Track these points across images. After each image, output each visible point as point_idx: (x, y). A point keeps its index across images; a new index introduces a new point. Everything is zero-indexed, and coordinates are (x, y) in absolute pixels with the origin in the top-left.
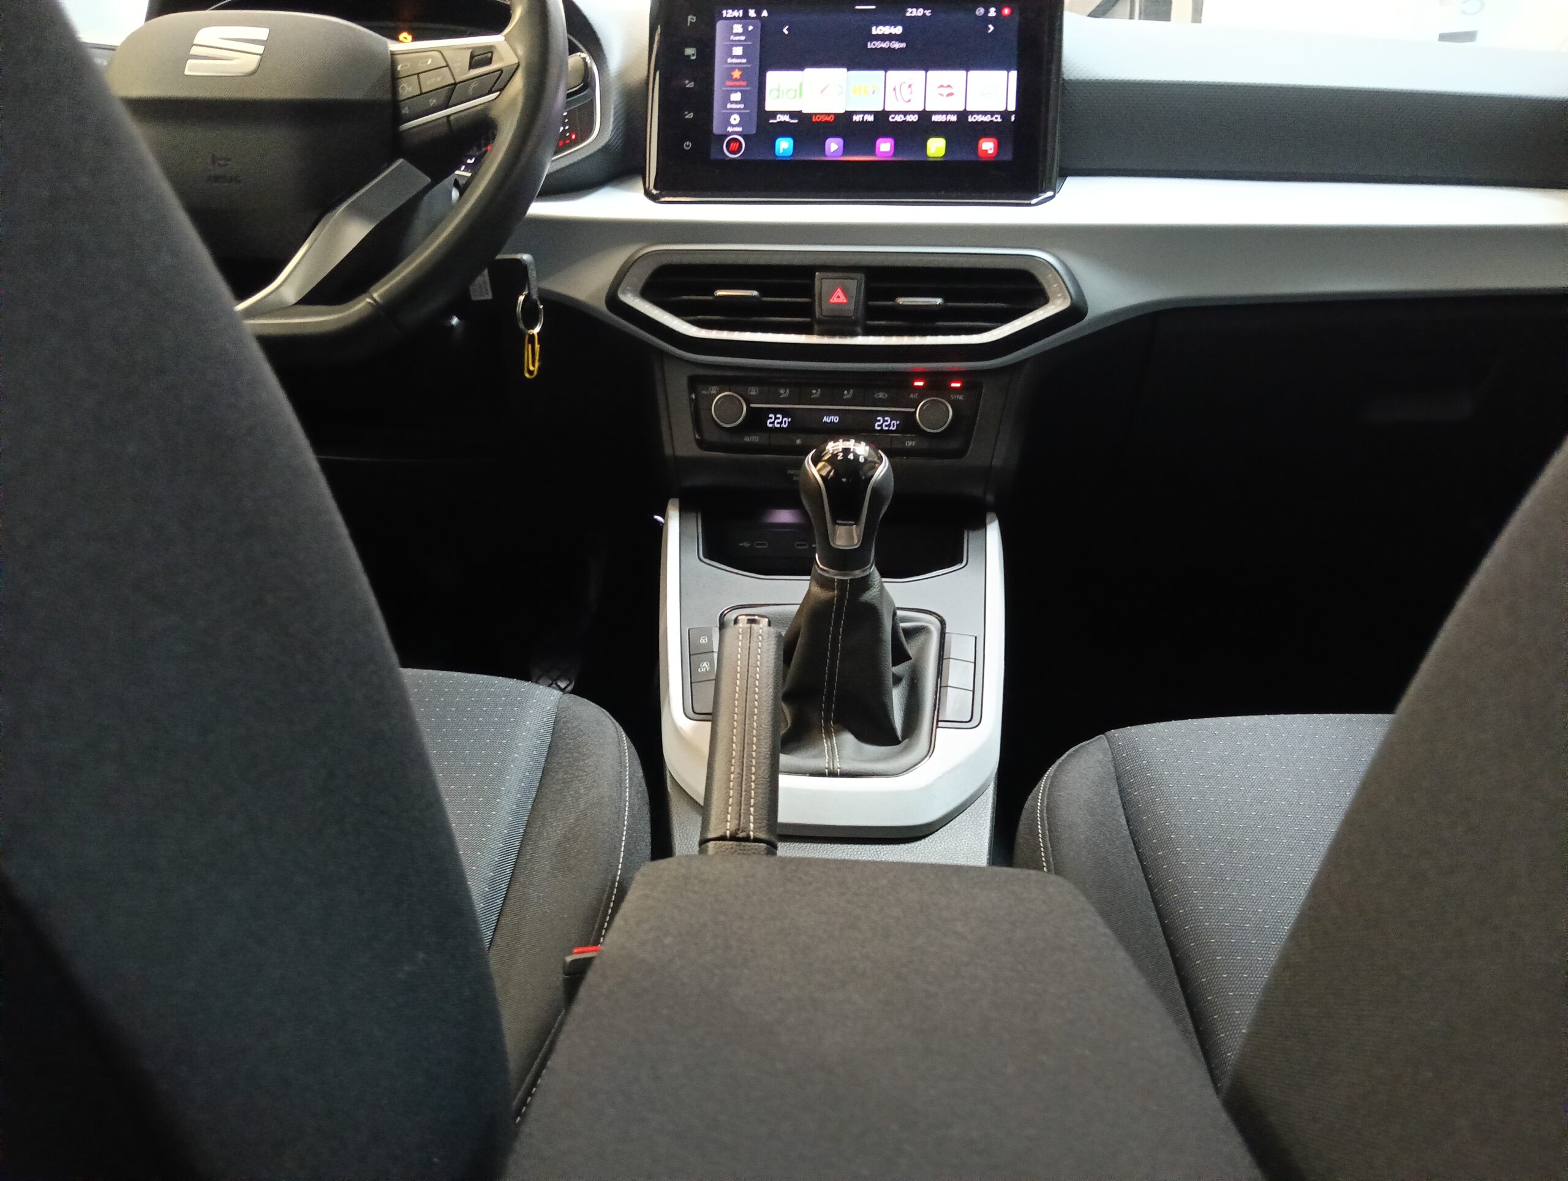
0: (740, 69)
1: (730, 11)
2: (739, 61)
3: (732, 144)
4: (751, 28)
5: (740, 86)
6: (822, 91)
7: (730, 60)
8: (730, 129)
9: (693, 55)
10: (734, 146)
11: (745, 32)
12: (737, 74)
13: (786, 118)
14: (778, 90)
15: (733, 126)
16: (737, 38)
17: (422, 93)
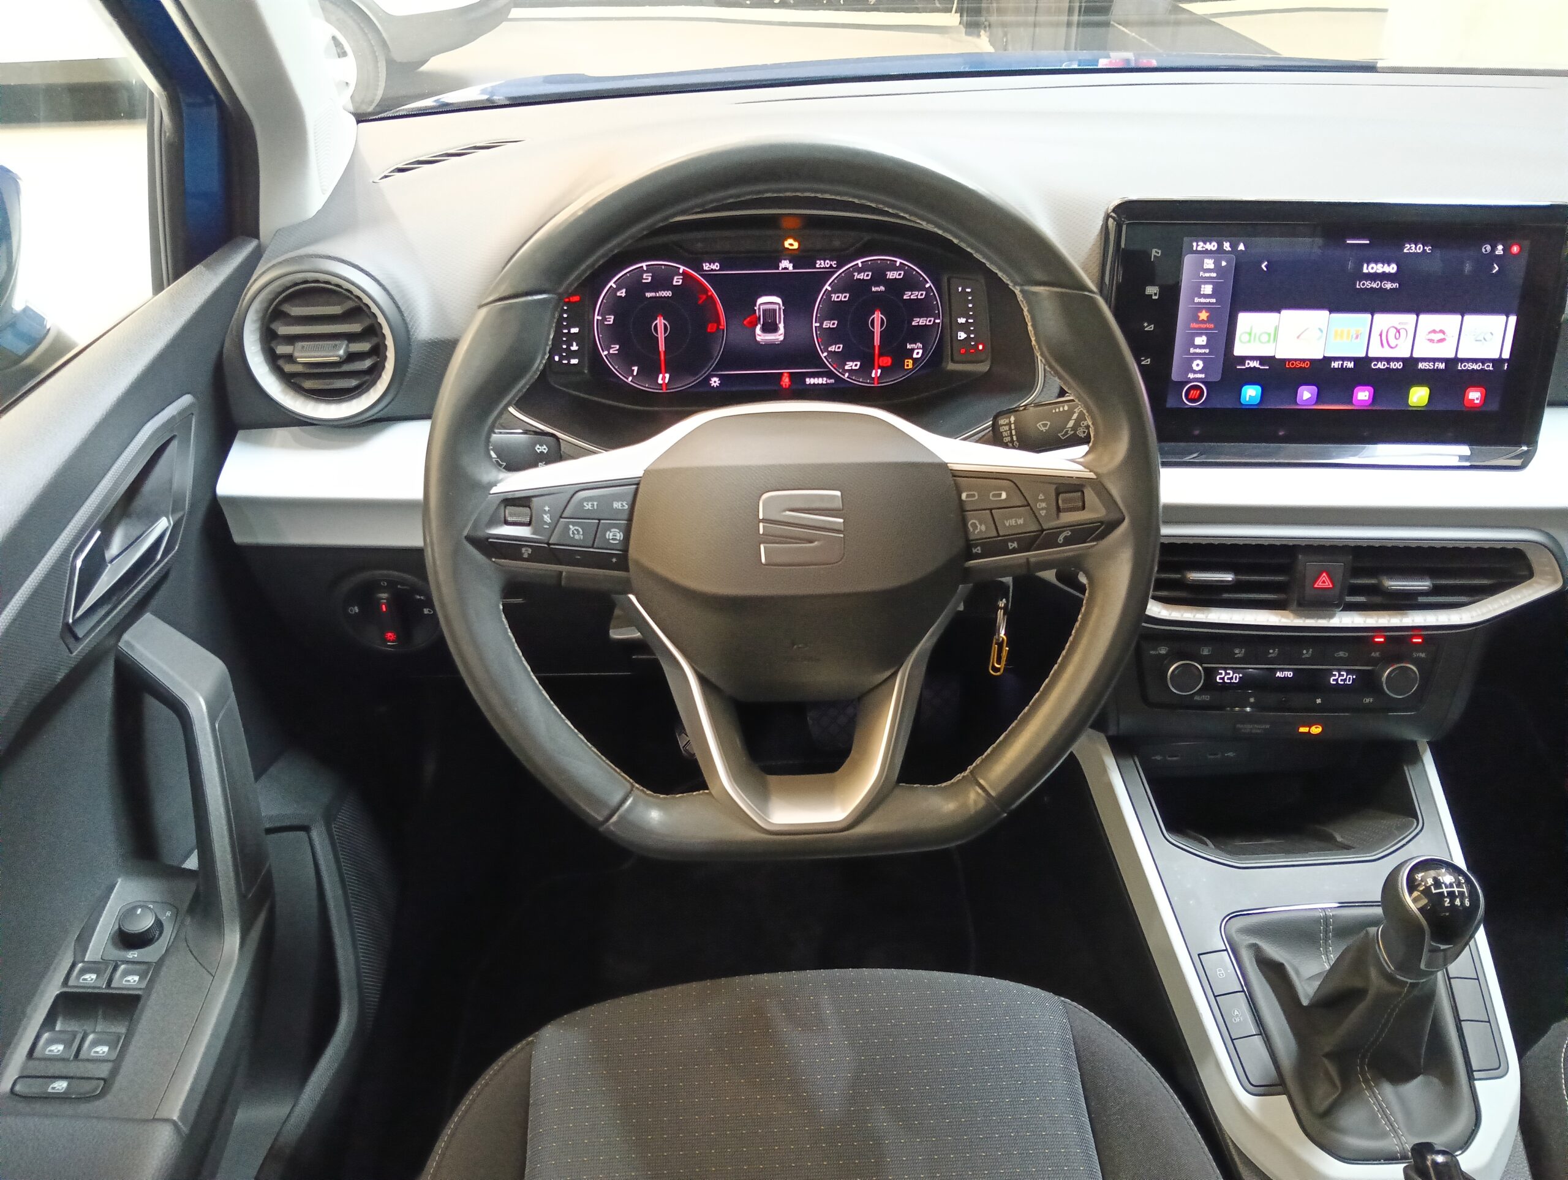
0: (1208, 310)
1: (1201, 244)
2: (1208, 300)
3: (1192, 392)
4: (1224, 264)
5: (1206, 329)
6: (1298, 337)
7: (1197, 300)
8: (1191, 376)
9: (1155, 294)
10: (1194, 394)
11: (1218, 268)
12: (1203, 315)
13: (1255, 364)
14: (1250, 334)
15: (1195, 372)
16: (1207, 275)
17: (999, 536)
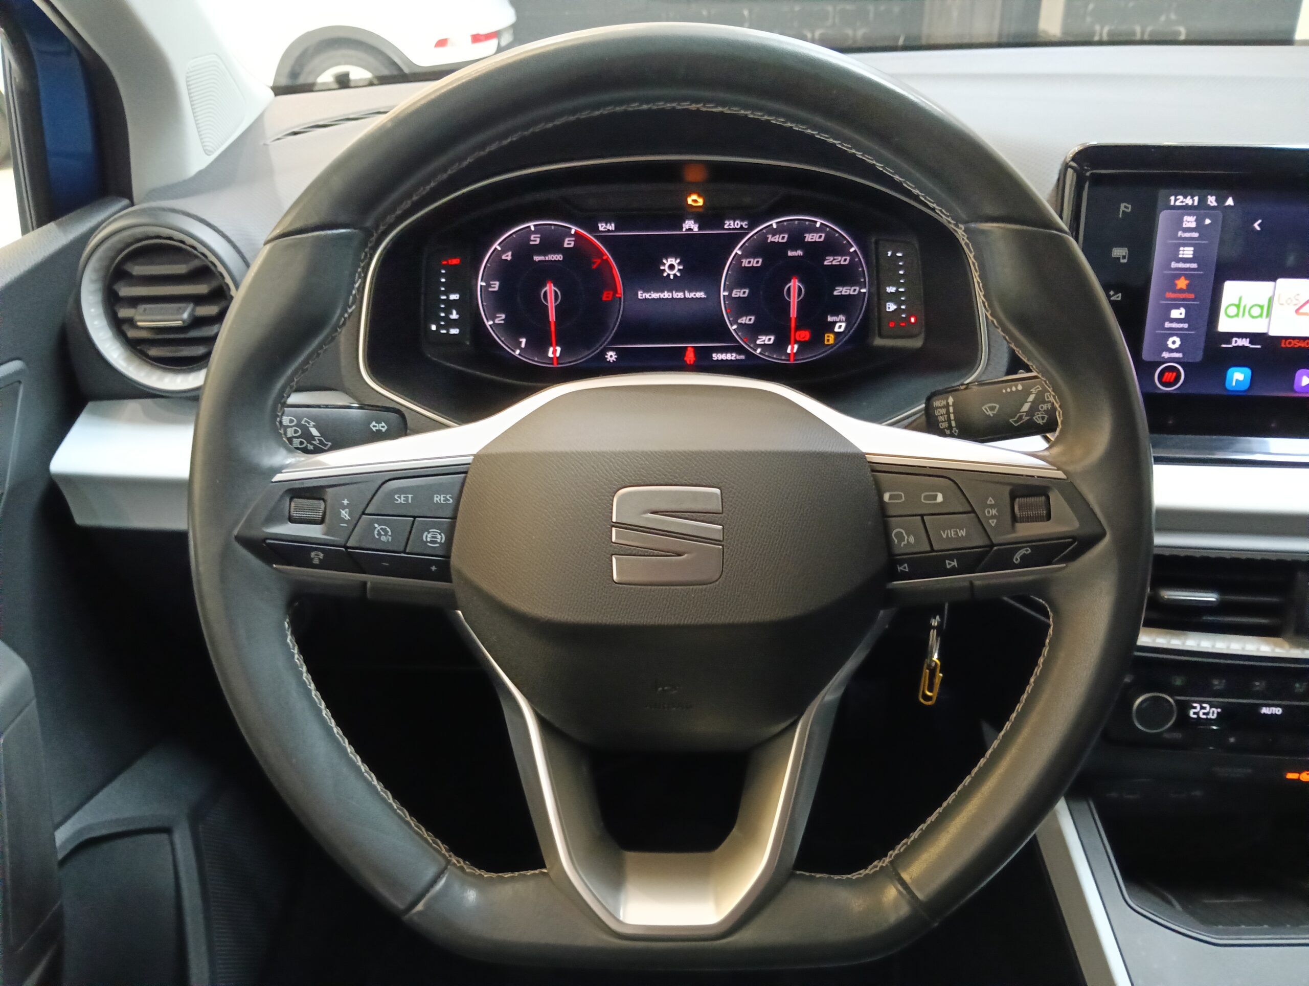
0: (1187, 277)
1: (1181, 198)
2: (1188, 265)
3: (1167, 374)
4: (1208, 221)
5: (1184, 300)
6: (1297, 311)
7: (1174, 265)
8: (1166, 355)
9: (1124, 257)
10: (1169, 376)
11: (1199, 227)
12: (1182, 283)
13: (1245, 342)
14: (1238, 306)
15: (1171, 351)
16: (1187, 235)
17: (932, 550)
